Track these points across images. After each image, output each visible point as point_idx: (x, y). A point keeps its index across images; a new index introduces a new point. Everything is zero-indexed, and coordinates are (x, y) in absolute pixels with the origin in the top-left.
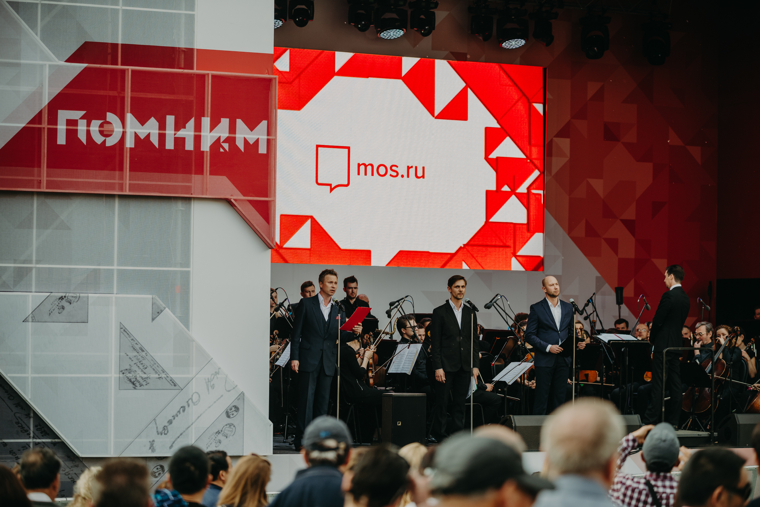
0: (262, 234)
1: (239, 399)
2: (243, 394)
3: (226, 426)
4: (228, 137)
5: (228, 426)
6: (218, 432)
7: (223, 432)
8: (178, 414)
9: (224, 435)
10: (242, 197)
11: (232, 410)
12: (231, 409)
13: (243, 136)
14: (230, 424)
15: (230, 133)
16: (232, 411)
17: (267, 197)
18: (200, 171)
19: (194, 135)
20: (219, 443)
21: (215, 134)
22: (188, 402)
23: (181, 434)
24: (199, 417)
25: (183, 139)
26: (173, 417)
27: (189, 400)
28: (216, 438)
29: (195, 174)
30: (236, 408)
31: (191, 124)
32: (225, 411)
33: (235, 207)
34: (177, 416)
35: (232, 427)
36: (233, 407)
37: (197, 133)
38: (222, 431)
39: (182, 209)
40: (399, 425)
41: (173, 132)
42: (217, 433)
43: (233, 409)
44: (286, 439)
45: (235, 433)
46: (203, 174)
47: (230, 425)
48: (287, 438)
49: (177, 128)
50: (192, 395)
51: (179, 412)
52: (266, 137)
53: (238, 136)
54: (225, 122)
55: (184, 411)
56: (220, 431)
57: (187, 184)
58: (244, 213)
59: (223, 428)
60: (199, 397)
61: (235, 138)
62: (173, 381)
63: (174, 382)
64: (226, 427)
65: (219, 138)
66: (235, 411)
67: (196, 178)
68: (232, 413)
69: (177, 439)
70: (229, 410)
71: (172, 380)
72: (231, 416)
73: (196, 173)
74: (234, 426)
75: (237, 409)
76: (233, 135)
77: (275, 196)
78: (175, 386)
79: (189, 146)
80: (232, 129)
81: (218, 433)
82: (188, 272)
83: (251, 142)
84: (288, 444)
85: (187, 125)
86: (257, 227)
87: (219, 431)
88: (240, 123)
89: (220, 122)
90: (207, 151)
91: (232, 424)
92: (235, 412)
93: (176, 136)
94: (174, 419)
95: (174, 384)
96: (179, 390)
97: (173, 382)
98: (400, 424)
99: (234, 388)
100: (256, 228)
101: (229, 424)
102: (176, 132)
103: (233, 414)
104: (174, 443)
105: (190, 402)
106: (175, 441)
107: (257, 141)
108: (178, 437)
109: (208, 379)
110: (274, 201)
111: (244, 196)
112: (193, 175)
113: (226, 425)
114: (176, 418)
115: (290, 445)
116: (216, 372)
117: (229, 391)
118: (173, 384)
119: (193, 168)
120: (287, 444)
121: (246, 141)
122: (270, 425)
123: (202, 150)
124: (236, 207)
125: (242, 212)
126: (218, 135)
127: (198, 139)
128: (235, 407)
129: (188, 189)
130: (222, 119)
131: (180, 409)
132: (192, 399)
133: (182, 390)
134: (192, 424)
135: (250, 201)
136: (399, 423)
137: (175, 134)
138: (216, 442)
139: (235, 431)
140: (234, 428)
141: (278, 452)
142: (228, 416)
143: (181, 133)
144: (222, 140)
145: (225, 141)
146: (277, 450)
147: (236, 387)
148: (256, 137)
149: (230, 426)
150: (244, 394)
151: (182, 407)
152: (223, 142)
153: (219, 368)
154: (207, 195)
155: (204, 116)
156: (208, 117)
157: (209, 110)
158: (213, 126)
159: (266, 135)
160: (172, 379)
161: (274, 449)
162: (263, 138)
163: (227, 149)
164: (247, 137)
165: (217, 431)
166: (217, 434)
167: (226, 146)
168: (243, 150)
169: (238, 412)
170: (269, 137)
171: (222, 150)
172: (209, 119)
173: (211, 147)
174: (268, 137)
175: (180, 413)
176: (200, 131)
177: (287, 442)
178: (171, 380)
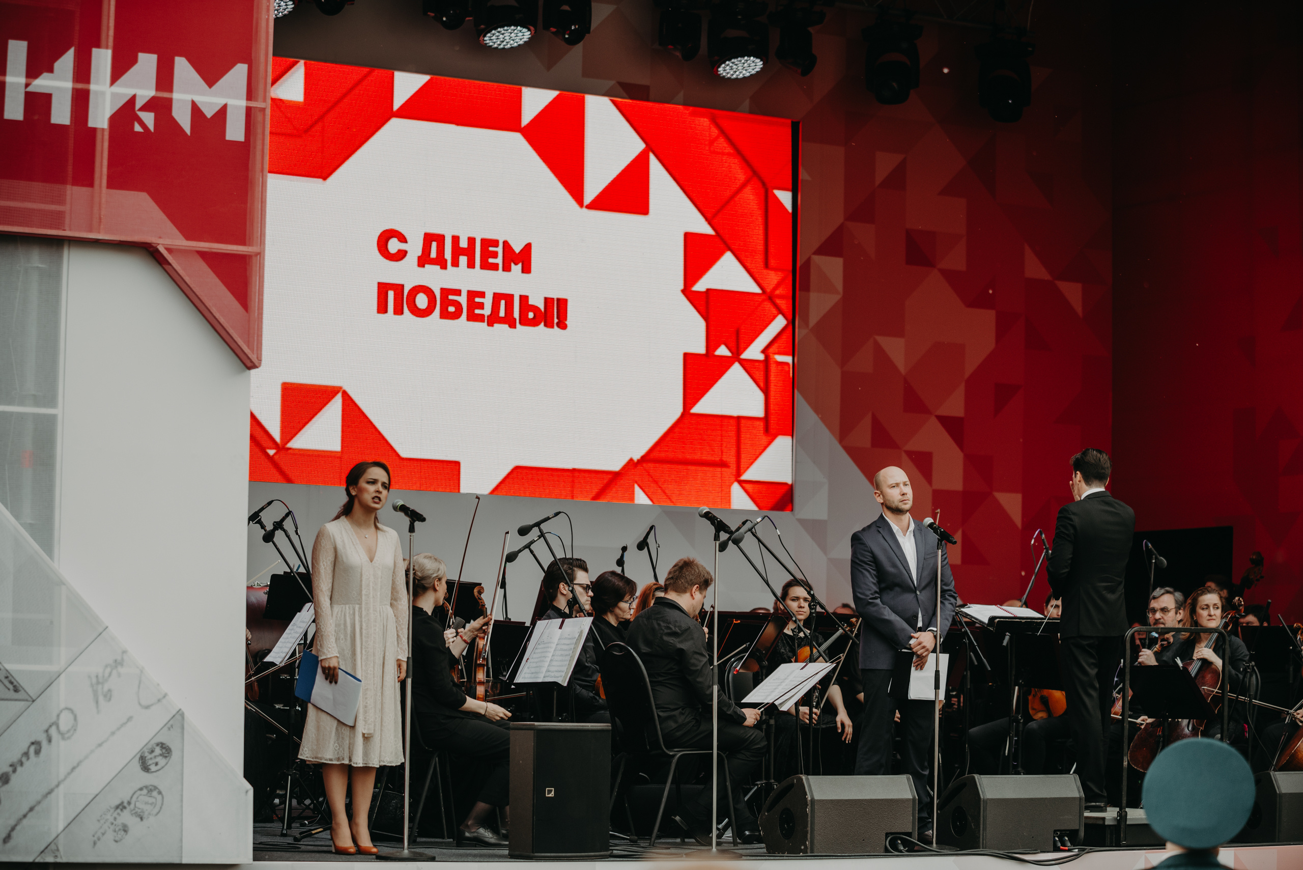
0: (231, 331)
1: (172, 726)
2: (180, 714)
3: (139, 792)
4: (153, 98)
5: (145, 791)
6: (120, 805)
7: (132, 806)
8: (24, 759)
9: (136, 813)
10: (181, 242)
11: (154, 754)
12: (152, 751)
13: (189, 97)
14: (150, 787)
15: (158, 88)
16: (155, 757)
17: (243, 243)
18: (85, 178)
19: (73, 89)
20: (123, 832)
21: (124, 90)
22: (47, 731)
23: (31, 809)
24: (74, 769)
25: (46, 99)
26: (11, 766)
27: (50, 726)
28: (115, 819)
29: (73, 184)
30: (165, 748)
31: (66, 62)
32: (138, 756)
33: (166, 267)
34: (22, 764)
35: (155, 793)
36: (158, 745)
37: (80, 86)
38: (129, 803)
39: (40, 266)
40: (550, 795)
41: (23, 80)
42: (117, 807)
43: (158, 751)
44: (287, 828)
45: (161, 808)
46: (91, 184)
47: (151, 789)
48: (289, 827)
49: (33, 72)
50: (58, 716)
51: (26, 754)
52: (243, 103)
53: (176, 96)
54: (147, 62)
55: (37, 752)
56: (125, 804)
57: (53, 207)
58: (187, 279)
59: (132, 797)
60: (75, 719)
61: (170, 100)
62: (13, 680)
63: (15, 683)
64: (141, 795)
65: (132, 100)
66: (161, 755)
67: (75, 194)
68: (154, 761)
69: (21, 819)
70: (146, 754)
71: (10, 678)
72: (153, 768)
73: (77, 182)
74: (160, 793)
75: (166, 750)
76: (165, 95)
77: (262, 242)
78: (16, 690)
79: (61, 114)
80: (165, 79)
81: (121, 807)
82: (52, 419)
83: (209, 113)
84: (292, 838)
85: (57, 65)
86: (217, 315)
87: (122, 803)
88: (182, 66)
89: (134, 61)
90: (103, 130)
91: (156, 788)
92: (161, 757)
93: (30, 89)
94: (14, 771)
95: (15, 686)
96: (27, 700)
97: (11, 683)
98: (553, 793)
99: (159, 700)
100: (217, 317)
101: (146, 787)
102: (30, 80)
103: (157, 764)
104: (13, 829)
105: (53, 731)
106: (16, 825)
107: (223, 111)
108: (25, 816)
109: (97, 676)
110: (260, 254)
111: (188, 238)
112: (69, 187)
113: (141, 789)
114: (19, 769)
115: (295, 841)
116: (116, 661)
117: (147, 707)
118: (11, 687)
119: (70, 168)
120: (290, 840)
121: (196, 110)
122: (247, 792)
123: (91, 124)
124: (169, 264)
125: (184, 278)
126: (130, 92)
127: (81, 100)
128: (162, 745)
129: (57, 219)
130: (142, 56)
131: (29, 747)
132: (56, 724)
133: (33, 701)
134: (57, 786)
135: (203, 255)
136: (550, 792)
137: (27, 85)
138: (117, 829)
139: (162, 804)
140: (160, 796)
141: (267, 857)
142: (146, 768)
143: (42, 83)
144: (139, 104)
145: (144, 108)
146: (261, 851)
147: (164, 697)
148: (220, 101)
149: (149, 792)
150: (182, 715)
151: (33, 743)
152: (141, 109)
153: (124, 652)
154: (99, 232)
155: (98, 46)
156: (107, 48)
157: (111, 33)
158: (119, 70)
159: (245, 97)
160: (9, 675)
161: (255, 849)
162: (237, 104)
163: (151, 125)
164: (200, 99)
165: (118, 802)
166: (119, 811)
167: (149, 118)
168: (187, 129)
169: (168, 759)
170: (253, 104)
171: (138, 128)
172: (109, 53)
173: (113, 119)
174: (249, 102)
175: (28, 759)
176: (88, 81)
177: (290, 836)
178: (7, 677)
